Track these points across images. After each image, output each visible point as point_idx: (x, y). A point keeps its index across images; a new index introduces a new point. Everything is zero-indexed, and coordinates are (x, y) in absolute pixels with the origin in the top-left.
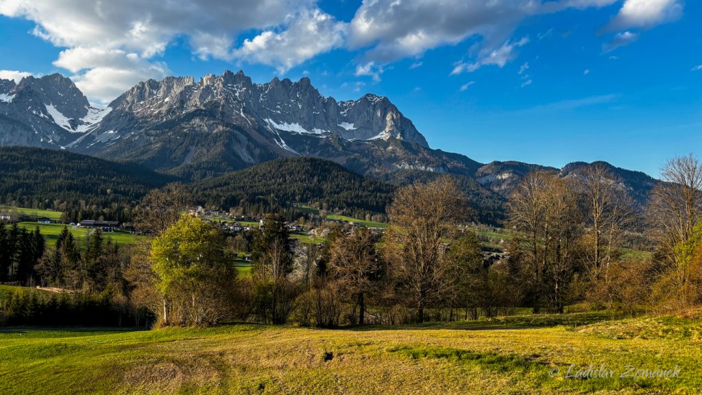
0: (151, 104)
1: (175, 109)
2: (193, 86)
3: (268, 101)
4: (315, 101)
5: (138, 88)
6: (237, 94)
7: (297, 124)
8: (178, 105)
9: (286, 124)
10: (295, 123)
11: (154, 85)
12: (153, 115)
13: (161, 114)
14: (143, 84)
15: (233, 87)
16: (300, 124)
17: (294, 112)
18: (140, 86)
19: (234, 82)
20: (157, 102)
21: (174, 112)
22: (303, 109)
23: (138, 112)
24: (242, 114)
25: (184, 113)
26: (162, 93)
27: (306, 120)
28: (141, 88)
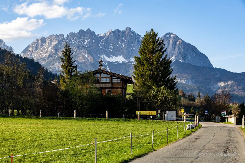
0: (42, 51)
1: (52, 54)
2: (63, 40)
3: (104, 44)
4: (133, 41)
5: (35, 43)
6: (86, 43)
7: (121, 56)
8: (54, 52)
9: (114, 57)
10: (120, 56)
11: (43, 40)
12: (42, 58)
13: (46, 58)
14: (38, 40)
15: (84, 39)
16: (123, 56)
17: (120, 49)
18: (37, 41)
19: (84, 36)
20: (45, 50)
21: (52, 56)
22: (125, 47)
23: (35, 57)
24: (86, 55)
25: (57, 56)
26: (48, 45)
27: (126, 53)
28: (37, 43)
